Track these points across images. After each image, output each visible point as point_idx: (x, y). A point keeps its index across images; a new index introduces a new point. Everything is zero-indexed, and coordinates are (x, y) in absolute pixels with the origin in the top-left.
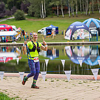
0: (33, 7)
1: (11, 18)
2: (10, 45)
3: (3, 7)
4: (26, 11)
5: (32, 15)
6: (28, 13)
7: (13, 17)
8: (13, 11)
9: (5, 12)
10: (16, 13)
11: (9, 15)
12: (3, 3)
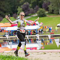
0: (53, 5)
1: (34, 15)
2: (34, 37)
3: (28, 6)
4: (47, 9)
5: (52, 13)
6: (48, 11)
7: (36, 15)
8: (36, 9)
9: (29, 11)
10: (38, 11)
11: (33, 13)
12: (28, 3)
